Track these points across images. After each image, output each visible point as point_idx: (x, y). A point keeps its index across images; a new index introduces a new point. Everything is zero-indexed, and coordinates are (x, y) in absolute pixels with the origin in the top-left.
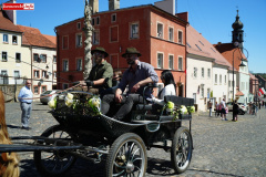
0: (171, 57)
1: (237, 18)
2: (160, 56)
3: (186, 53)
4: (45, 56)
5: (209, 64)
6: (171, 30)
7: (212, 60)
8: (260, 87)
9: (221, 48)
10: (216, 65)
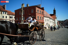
1: (54, 9)
2: (38, 17)
3: (44, 16)
4: (12, 17)
5: (49, 19)
6: (40, 11)
7: (49, 18)
8: (59, 23)
9: (51, 15)
10: (50, 19)
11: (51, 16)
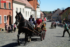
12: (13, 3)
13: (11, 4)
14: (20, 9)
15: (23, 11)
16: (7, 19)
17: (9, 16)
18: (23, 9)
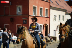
0: (41, 9)
2: (35, 8)
3: (50, 6)
10: (67, 14)
11: (70, 5)
12: (51, 10)
13: (48, 11)
14: (60, 16)
15: (63, 18)
16: (43, 29)
17: (46, 25)
18: (63, 16)
